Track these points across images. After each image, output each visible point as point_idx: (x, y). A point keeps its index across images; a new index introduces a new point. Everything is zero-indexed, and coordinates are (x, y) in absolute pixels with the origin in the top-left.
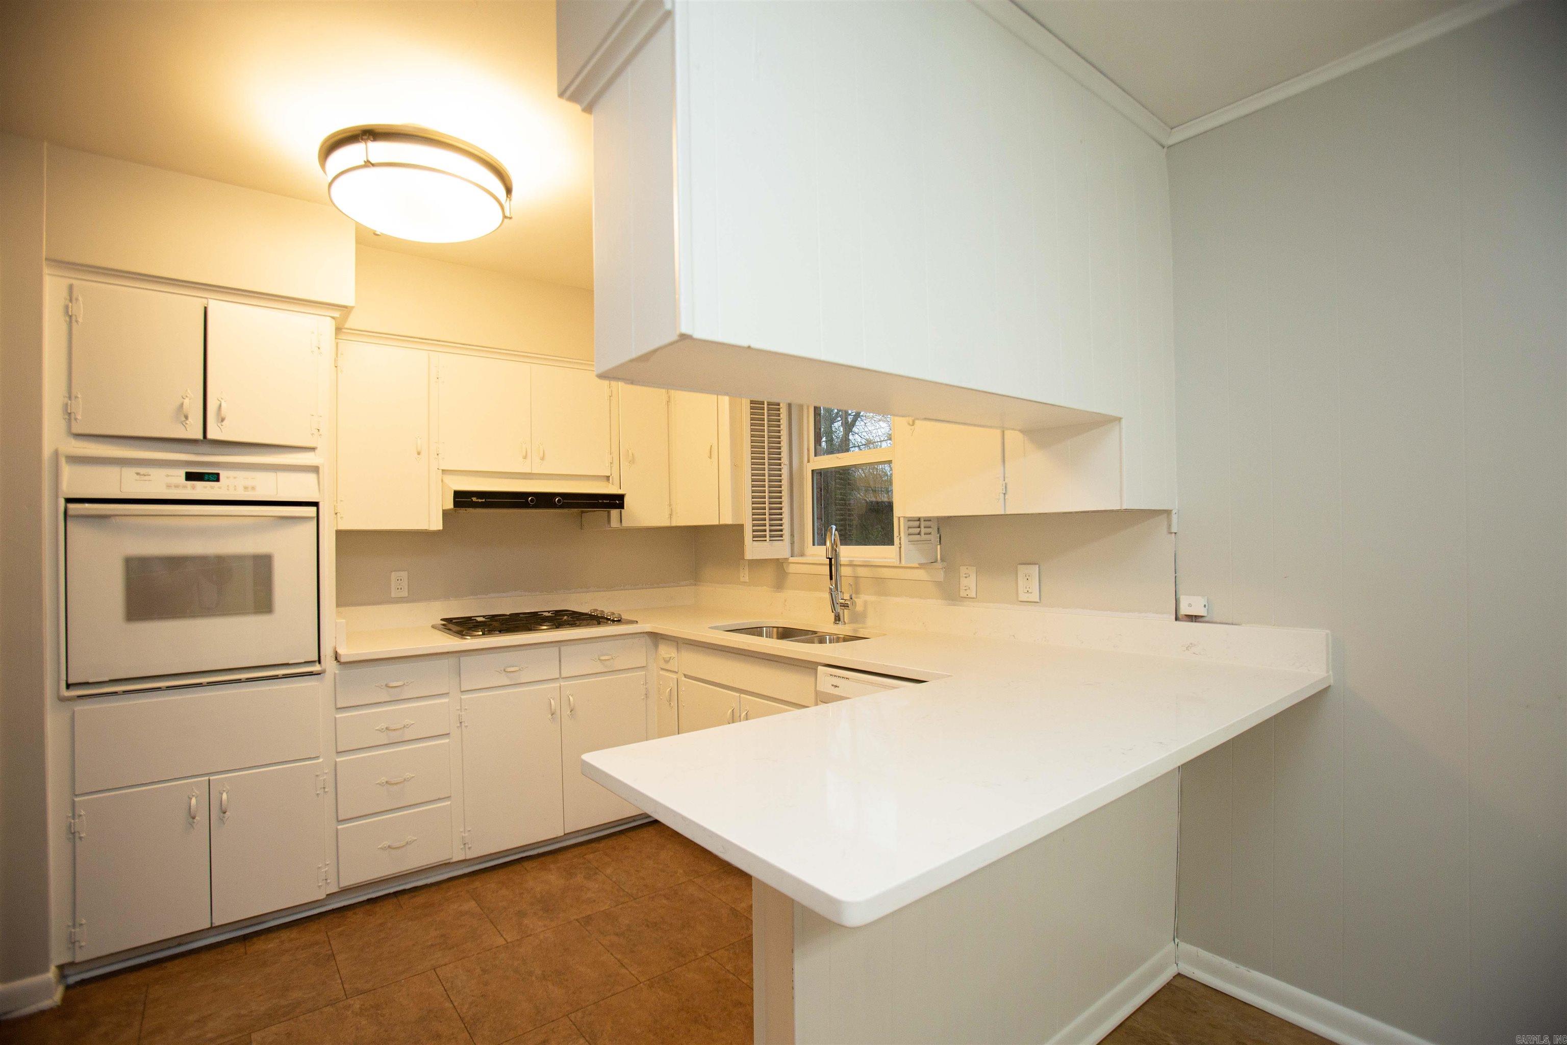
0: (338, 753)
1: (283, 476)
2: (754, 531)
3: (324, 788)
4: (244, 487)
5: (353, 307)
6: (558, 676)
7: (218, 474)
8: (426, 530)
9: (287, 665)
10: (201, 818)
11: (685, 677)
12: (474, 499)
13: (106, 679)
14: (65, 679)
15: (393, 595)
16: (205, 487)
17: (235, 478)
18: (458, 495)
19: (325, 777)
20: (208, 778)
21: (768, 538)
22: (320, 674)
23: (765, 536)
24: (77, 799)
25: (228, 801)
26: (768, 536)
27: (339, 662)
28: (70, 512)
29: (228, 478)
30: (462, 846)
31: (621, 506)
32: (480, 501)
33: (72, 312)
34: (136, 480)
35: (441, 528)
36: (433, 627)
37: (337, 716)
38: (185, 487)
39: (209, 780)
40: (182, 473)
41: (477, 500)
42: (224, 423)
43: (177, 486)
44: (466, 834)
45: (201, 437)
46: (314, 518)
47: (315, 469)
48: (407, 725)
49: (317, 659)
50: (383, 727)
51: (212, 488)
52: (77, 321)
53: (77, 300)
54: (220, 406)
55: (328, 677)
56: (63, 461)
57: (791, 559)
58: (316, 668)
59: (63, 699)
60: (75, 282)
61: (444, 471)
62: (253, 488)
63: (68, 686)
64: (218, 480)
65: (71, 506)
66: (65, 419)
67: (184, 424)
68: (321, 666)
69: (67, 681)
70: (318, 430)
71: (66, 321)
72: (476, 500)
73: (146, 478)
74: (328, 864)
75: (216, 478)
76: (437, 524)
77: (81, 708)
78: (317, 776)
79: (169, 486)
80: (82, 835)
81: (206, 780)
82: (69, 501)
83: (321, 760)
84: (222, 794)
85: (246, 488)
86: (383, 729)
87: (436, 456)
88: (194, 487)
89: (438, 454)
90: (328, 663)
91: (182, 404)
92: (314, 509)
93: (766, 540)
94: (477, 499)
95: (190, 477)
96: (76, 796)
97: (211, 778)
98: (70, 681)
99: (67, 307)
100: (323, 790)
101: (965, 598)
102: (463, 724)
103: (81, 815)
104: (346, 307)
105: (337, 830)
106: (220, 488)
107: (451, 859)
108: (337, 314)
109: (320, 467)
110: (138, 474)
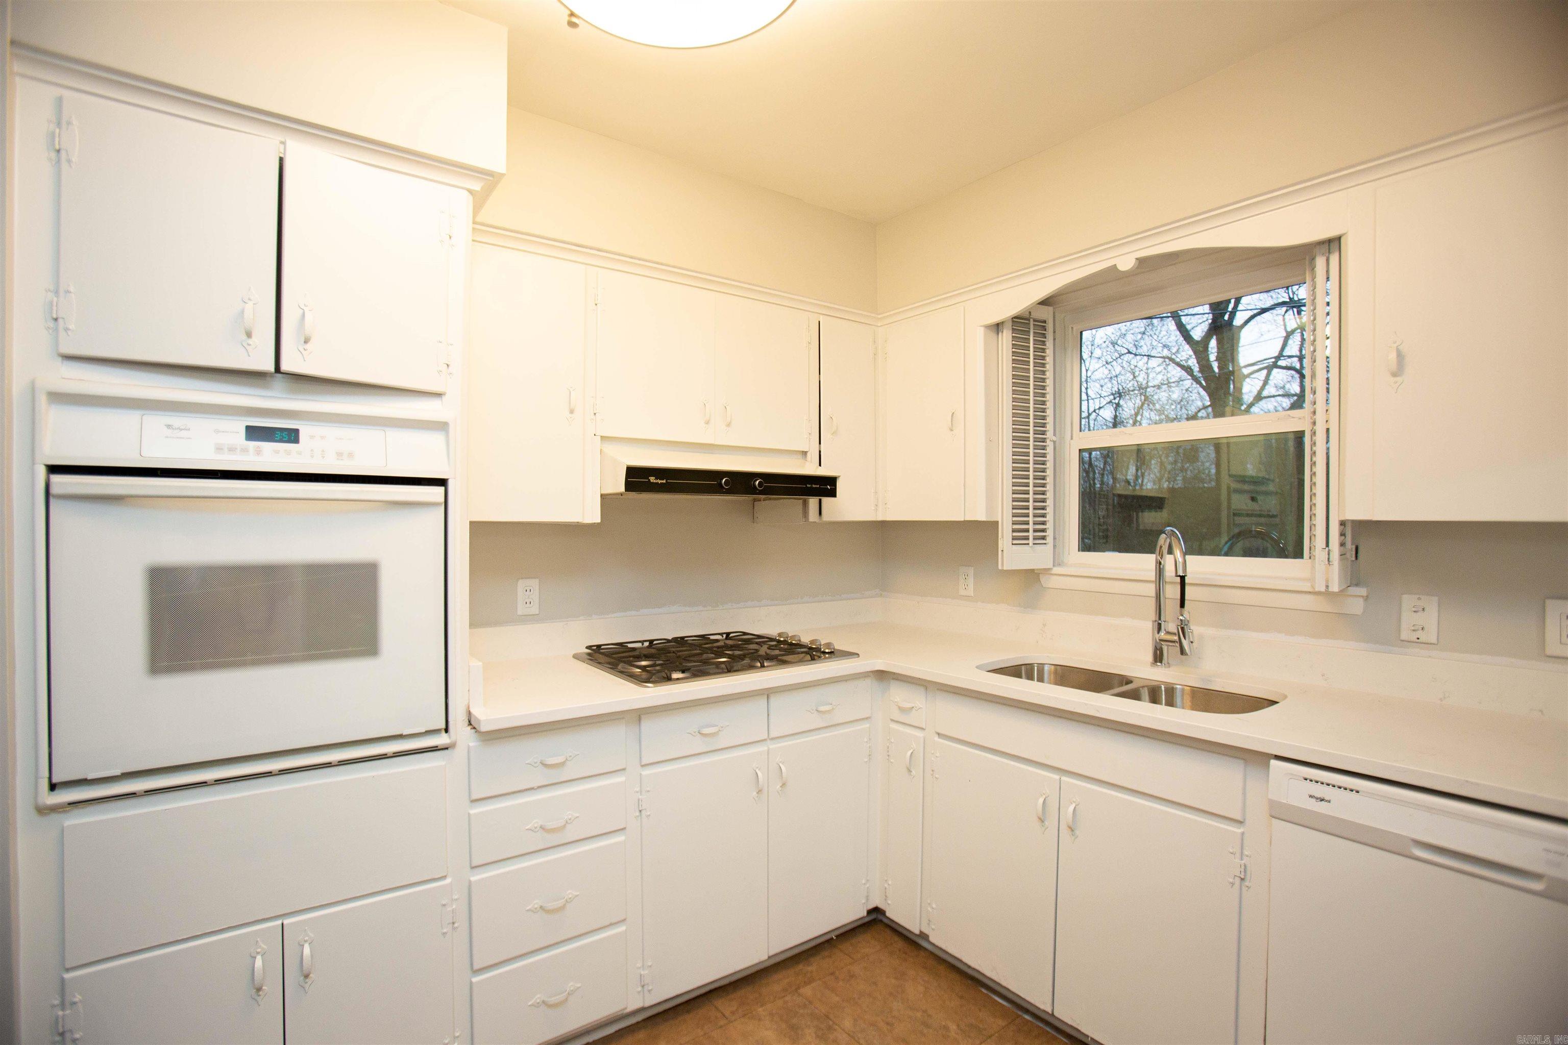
0: (473, 868)
1: (395, 436)
2: (1014, 531)
3: (453, 923)
4: (337, 453)
5: (503, 175)
6: (766, 737)
7: (296, 431)
8: (578, 522)
9: (400, 737)
10: (272, 988)
11: (939, 738)
12: (652, 479)
13: (117, 772)
14: (47, 775)
15: (520, 612)
16: (277, 452)
17: (322, 437)
18: (632, 472)
19: (454, 907)
20: (279, 922)
21: (1031, 541)
22: (447, 748)
23: (1027, 538)
24: (67, 976)
25: (312, 956)
26: (1031, 538)
27: (474, 728)
28: (54, 490)
29: (312, 437)
30: (640, 989)
31: (832, 493)
32: (660, 481)
33: (59, 144)
34: (167, 437)
35: (599, 521)
36: (576, 657)
37: (472, 812)
38: (245, 450)
39: (283, 924)
40: (239, 426)
41: (657, 481)
42: (308, 346)
43: (232, 449)
44: (646, 972)
45: (272, 368)
46: (441, 504)
47: (442, 426)
48: (570, 819)
49: (444, 726)
50: (536, 825)
51: (288, 453)
52: (69, 161)
53: (69, 123)
54: (303, 315)
55: (459, 753)
56: (42, 400)
57: (1056, 570)
58: (442, 740)
59: (43, 811)
60: (66, 93)
61: (603, 438)
62: (351, 455)
63: (53, 787)
64: (296, 440)
65: (56, 479)
66: (48, 328)
67: (246, 346)
68: (450, 737)
69: (50, 778)
70: (448, 365)
71: (50, 160)
72: (654, 481)
73: (183, 434)
74: (458, 1037)
75: (292, 436)
76: (592, 515)
77: (74, 820)
78: (444, 905)
79: (219, 449)
80: (77, 1036)
81: (277, 926)
82: (54, 469)
83: (448, 881)
84: (303, 946)
85: (340, 455)
86: (536, 828)
87: (593, 416)
88: (258, 452)
89: (595, 414)
90: (460, 730)
91: (243, 312)
92: (441, 489)
93: (1028, 544)
94: (656, 479)
95: (254, 433)
96: (68, 970)
97: (286, 922)
98: (55, 780)
99: (52, 136)
100: (451, 925)
101: (1413, 642)
102: (643, 812)
103: (75, 1003)
104: (490, 174)
105: (471, 983)
106: (300, 453)
107: (626, 1008)
108: (477, 186)
109: (450, 423)
110: (169, 426)
